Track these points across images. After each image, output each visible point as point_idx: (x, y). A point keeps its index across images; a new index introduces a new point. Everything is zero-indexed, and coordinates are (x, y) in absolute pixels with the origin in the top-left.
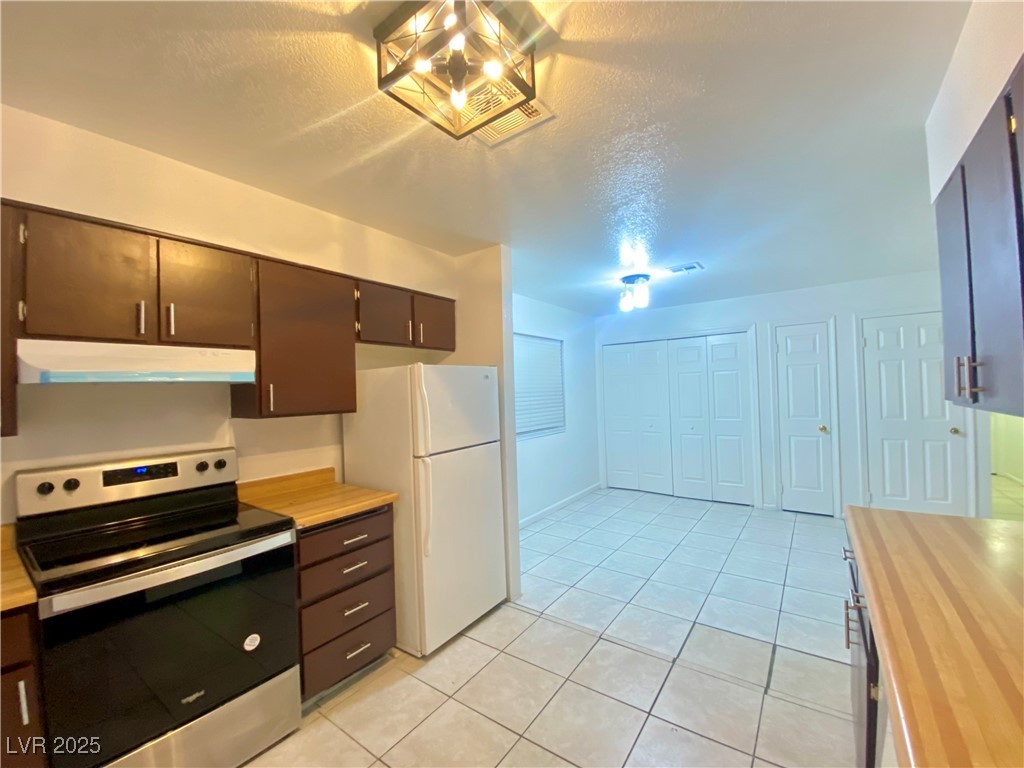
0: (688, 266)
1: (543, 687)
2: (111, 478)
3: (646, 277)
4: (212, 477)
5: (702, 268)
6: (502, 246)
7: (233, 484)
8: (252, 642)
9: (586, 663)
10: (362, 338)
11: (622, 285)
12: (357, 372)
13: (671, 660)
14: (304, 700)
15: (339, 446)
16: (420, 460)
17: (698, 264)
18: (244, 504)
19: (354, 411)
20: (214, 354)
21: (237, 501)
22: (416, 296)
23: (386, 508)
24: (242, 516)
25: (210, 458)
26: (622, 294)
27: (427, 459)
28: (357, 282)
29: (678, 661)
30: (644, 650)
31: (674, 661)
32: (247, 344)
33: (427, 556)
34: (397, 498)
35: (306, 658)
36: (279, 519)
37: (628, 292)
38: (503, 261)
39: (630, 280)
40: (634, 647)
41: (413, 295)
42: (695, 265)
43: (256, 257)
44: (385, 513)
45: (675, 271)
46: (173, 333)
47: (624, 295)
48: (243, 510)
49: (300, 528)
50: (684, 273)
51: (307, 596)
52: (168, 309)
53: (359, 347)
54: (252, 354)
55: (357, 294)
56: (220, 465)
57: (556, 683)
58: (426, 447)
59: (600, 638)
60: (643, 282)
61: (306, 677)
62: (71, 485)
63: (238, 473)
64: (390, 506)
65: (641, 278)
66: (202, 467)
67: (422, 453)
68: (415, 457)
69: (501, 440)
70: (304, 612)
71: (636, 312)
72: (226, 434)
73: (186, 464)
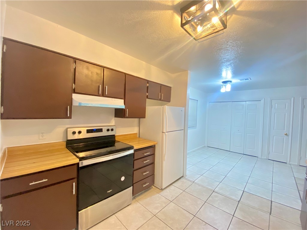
0: (246, 79)
1: (198, 203)
2: (88, 131)
3: (231, 82)
4: (110, 133)
5: (251, 79)
6: (189, 71)
7: (114, 135)
8: (123, 179)
9: (210, 198)
10: (148, 97)
11: (222, 84)
12: (146, 107)
13: (238, 201)
14: (133, 196)
15: (138, 127)
16: (164, 133)
17: (250, 78)
18: (117, 141)
19: (145, 118)
20: (114, 100)
21: (115, 140)
22: (162, 86)
23: (154, 146)
24: (116, 144)
25: (110, 128)
26: (222, 87)
27: (166, 133)
28: (148, 82)
29: (240, 202)
30: (228, 197)
31: (239, 201)
32: (122, 98)
33: (164, 161)
34: (157, 143)
35: (134, 185)
36: (129, 146)
37: (224, 86)
38: (188, 76)
39: (225, 82)
40: (225, 195)
41: (161, 85)
42: (249, 79)
43: (125, 74)
44: (153, 147)
45: (241, 80)
46: (106, 94)
47: (223, 87)
48: (117, 142)
49: (135, 149)
50: (245, 80)
51: (135, 168)
52: (105, 88)
53: (147, 100)
54: (123, 101)
55: (148, 85)
56: (112, 130)
57: (202, 203)
58: (166, 130)
59: (214, 191)
60: (230, 83)
61: (134, 190)
62: (80, 132)
63: (116, 132)
64: (155, 145)
65: (229, 82)
66: (108, 130)
67: (165, 131)
68: (162, 132)
69: (184, 130)
70: (134, 172)
71: (226, 93)
72: (113, 122)
73: (105, 129)
